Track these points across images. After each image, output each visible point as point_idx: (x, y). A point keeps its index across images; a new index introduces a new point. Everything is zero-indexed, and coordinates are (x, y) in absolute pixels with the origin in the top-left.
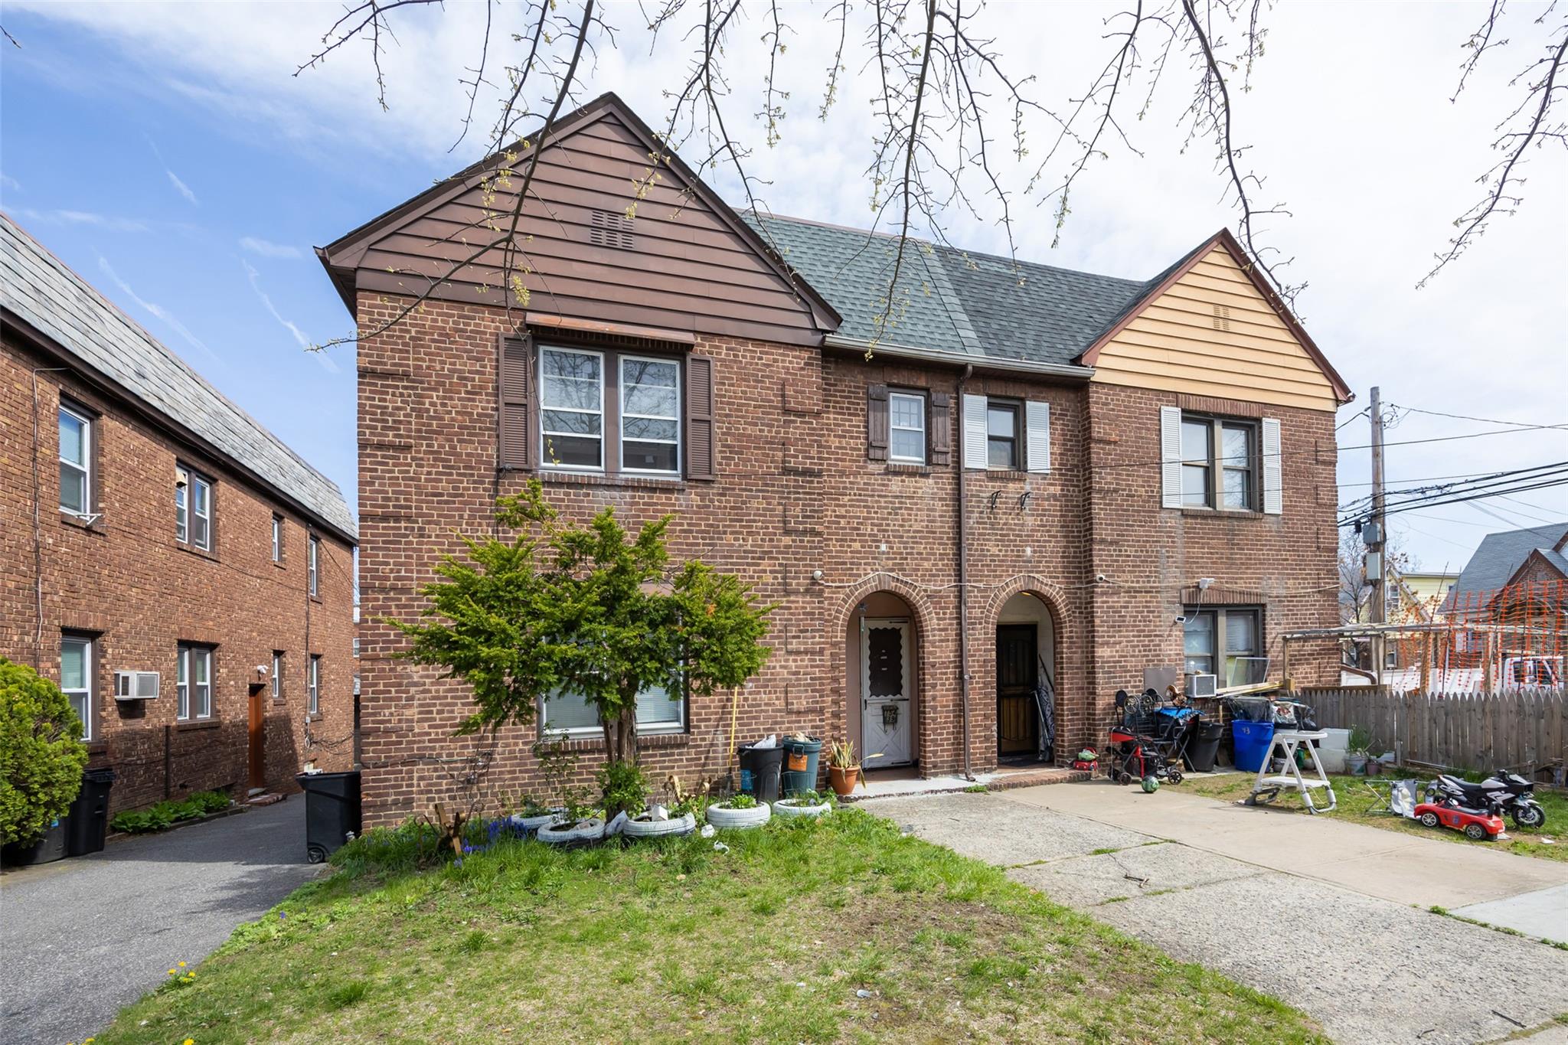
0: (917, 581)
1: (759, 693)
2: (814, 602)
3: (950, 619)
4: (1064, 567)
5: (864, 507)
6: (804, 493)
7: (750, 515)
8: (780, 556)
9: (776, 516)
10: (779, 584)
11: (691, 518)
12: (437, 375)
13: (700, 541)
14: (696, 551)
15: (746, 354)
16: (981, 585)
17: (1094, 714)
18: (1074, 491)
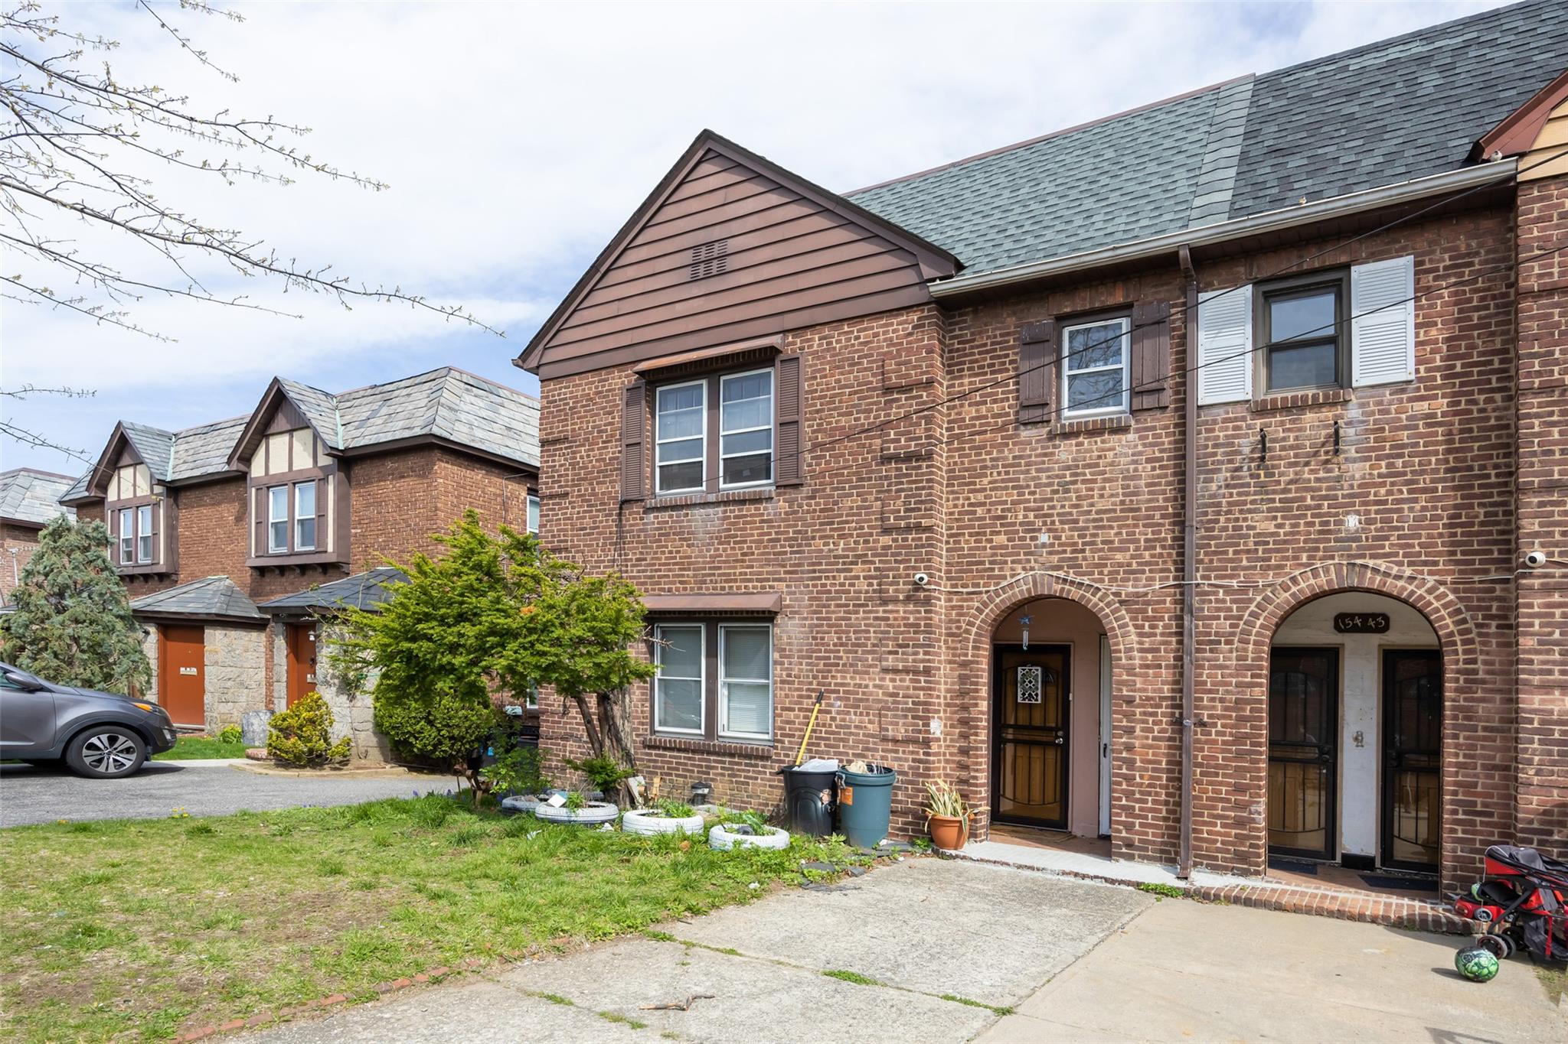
0: (1102, 581)
1: (848, 713)
2: (919, 612)
3: (1163, 634)
4: (1453, 544)
5: (1014, 488)
6: (909, 482)
7: (841, 516)
8: (877, 560)
9: (873, 513)
10: (874, 591)
11: (779, 526)
12: (585, 433)
13: (788, 549)
14: (783, 560)
15: (840, 339)
16: (1234, 583)
17: (1516, 818)
18: (1487, 401)
